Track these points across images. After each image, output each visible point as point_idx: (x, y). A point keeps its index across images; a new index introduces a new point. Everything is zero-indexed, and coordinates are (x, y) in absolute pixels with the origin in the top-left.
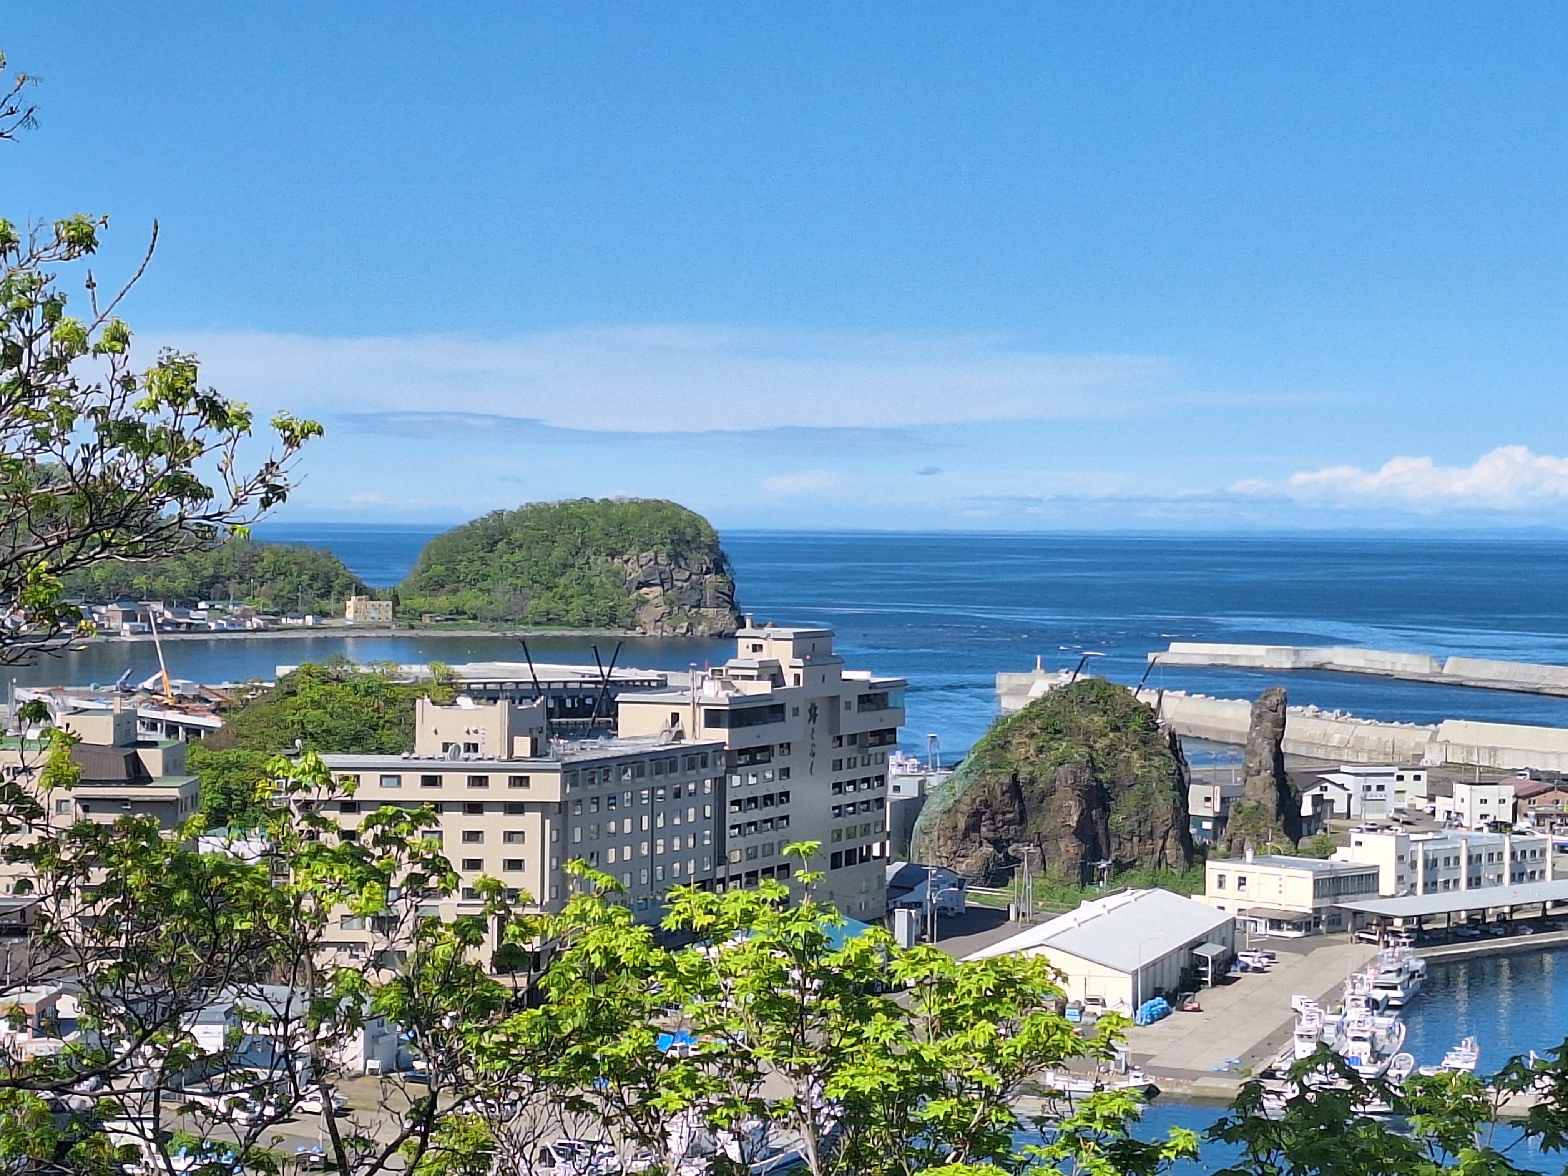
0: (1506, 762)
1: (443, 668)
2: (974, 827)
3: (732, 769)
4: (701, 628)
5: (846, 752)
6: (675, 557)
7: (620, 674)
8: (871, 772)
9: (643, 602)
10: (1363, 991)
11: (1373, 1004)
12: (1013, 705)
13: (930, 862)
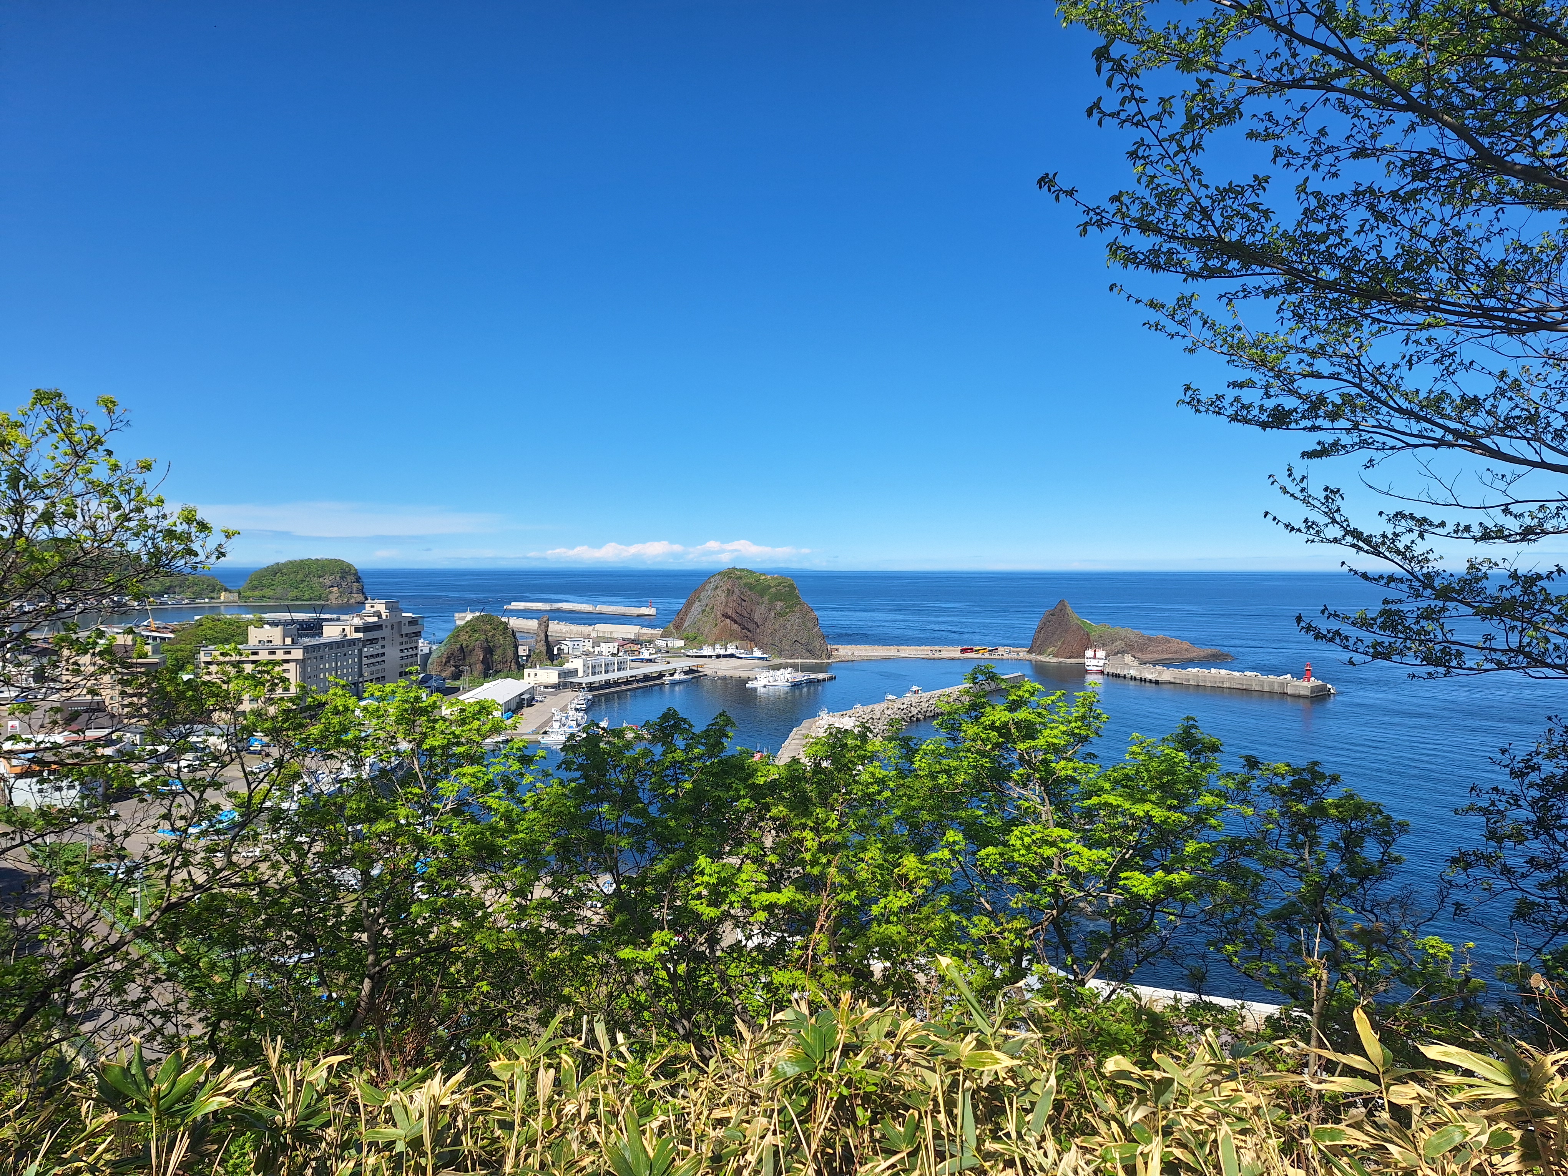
0: (615, 636)
1: (258, 615)
2: (448, 661)
3: (364, 646)
4: (352, 601)
5: (404, 639)
6: (342, 578)
7: (323, 616)
8: (413, 645)
9: (331, 592)
10: (573, 706)
11: (577, 710)
12: (460, 623)
13: (434, 673)
